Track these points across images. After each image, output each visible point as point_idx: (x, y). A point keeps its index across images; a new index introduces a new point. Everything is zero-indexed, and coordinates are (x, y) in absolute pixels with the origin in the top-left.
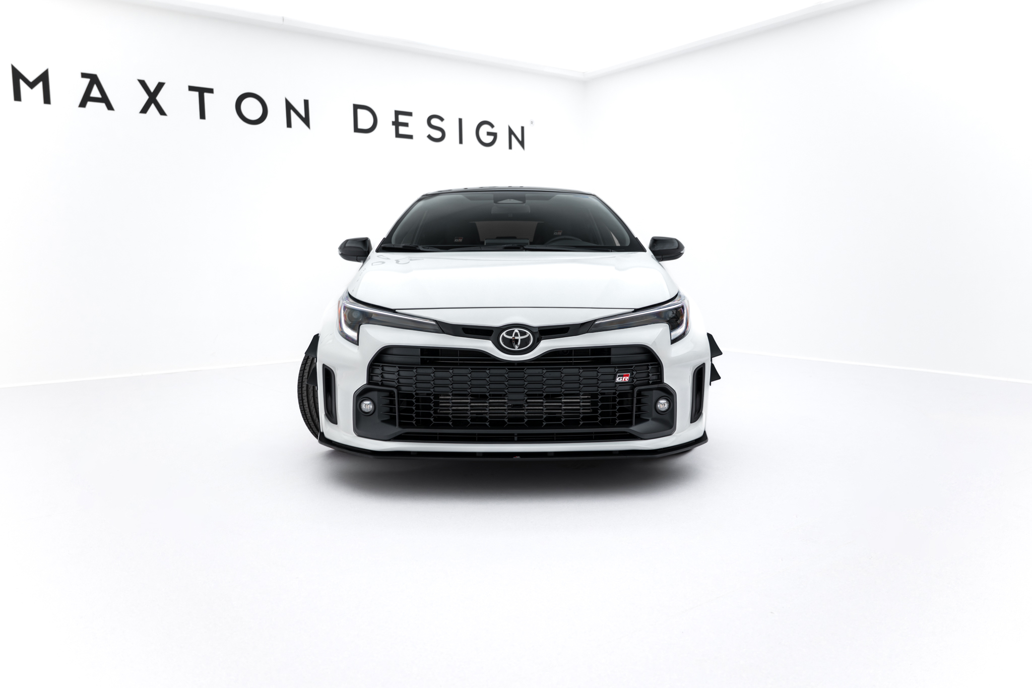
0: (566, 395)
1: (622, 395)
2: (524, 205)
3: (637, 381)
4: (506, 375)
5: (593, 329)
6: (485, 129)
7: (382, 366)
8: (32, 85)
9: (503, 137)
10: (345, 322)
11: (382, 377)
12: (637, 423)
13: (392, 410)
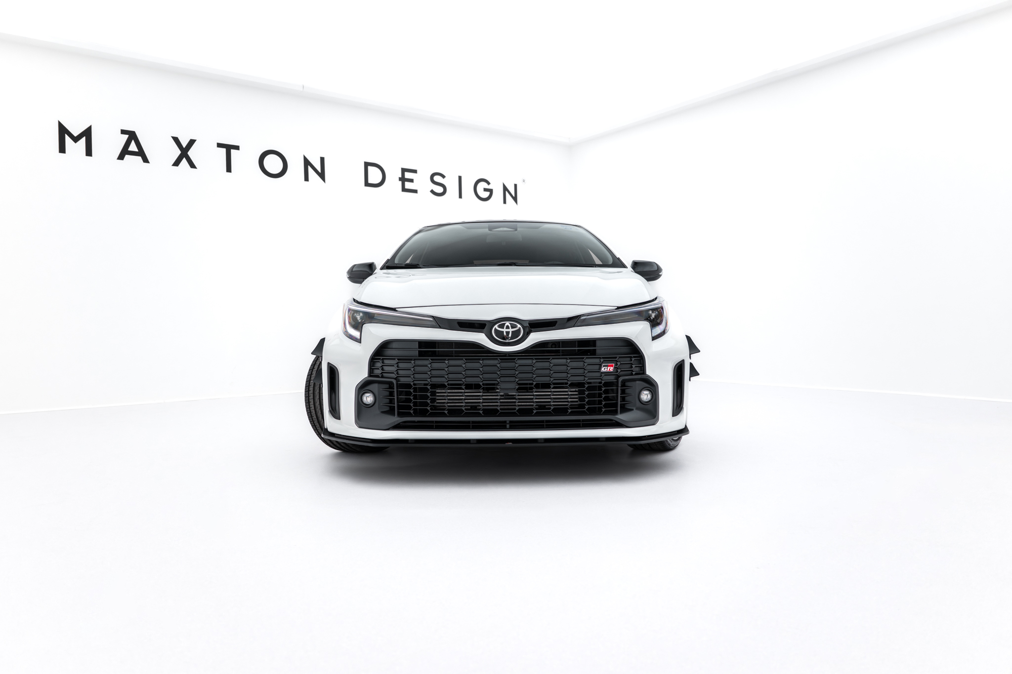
0: (554, 384)
1: (607, 384)
2: (516, 232)
3: (621, 371)
4: (498, 365)
5: (579, 324)
6: (482, 185)
7: (383, 359)
8: (76, 139)
9: (498, 193)
10: (350, 323)
11: (383, 369)
12: (622, 412)
13: (391, 401)
